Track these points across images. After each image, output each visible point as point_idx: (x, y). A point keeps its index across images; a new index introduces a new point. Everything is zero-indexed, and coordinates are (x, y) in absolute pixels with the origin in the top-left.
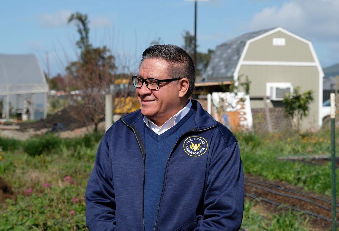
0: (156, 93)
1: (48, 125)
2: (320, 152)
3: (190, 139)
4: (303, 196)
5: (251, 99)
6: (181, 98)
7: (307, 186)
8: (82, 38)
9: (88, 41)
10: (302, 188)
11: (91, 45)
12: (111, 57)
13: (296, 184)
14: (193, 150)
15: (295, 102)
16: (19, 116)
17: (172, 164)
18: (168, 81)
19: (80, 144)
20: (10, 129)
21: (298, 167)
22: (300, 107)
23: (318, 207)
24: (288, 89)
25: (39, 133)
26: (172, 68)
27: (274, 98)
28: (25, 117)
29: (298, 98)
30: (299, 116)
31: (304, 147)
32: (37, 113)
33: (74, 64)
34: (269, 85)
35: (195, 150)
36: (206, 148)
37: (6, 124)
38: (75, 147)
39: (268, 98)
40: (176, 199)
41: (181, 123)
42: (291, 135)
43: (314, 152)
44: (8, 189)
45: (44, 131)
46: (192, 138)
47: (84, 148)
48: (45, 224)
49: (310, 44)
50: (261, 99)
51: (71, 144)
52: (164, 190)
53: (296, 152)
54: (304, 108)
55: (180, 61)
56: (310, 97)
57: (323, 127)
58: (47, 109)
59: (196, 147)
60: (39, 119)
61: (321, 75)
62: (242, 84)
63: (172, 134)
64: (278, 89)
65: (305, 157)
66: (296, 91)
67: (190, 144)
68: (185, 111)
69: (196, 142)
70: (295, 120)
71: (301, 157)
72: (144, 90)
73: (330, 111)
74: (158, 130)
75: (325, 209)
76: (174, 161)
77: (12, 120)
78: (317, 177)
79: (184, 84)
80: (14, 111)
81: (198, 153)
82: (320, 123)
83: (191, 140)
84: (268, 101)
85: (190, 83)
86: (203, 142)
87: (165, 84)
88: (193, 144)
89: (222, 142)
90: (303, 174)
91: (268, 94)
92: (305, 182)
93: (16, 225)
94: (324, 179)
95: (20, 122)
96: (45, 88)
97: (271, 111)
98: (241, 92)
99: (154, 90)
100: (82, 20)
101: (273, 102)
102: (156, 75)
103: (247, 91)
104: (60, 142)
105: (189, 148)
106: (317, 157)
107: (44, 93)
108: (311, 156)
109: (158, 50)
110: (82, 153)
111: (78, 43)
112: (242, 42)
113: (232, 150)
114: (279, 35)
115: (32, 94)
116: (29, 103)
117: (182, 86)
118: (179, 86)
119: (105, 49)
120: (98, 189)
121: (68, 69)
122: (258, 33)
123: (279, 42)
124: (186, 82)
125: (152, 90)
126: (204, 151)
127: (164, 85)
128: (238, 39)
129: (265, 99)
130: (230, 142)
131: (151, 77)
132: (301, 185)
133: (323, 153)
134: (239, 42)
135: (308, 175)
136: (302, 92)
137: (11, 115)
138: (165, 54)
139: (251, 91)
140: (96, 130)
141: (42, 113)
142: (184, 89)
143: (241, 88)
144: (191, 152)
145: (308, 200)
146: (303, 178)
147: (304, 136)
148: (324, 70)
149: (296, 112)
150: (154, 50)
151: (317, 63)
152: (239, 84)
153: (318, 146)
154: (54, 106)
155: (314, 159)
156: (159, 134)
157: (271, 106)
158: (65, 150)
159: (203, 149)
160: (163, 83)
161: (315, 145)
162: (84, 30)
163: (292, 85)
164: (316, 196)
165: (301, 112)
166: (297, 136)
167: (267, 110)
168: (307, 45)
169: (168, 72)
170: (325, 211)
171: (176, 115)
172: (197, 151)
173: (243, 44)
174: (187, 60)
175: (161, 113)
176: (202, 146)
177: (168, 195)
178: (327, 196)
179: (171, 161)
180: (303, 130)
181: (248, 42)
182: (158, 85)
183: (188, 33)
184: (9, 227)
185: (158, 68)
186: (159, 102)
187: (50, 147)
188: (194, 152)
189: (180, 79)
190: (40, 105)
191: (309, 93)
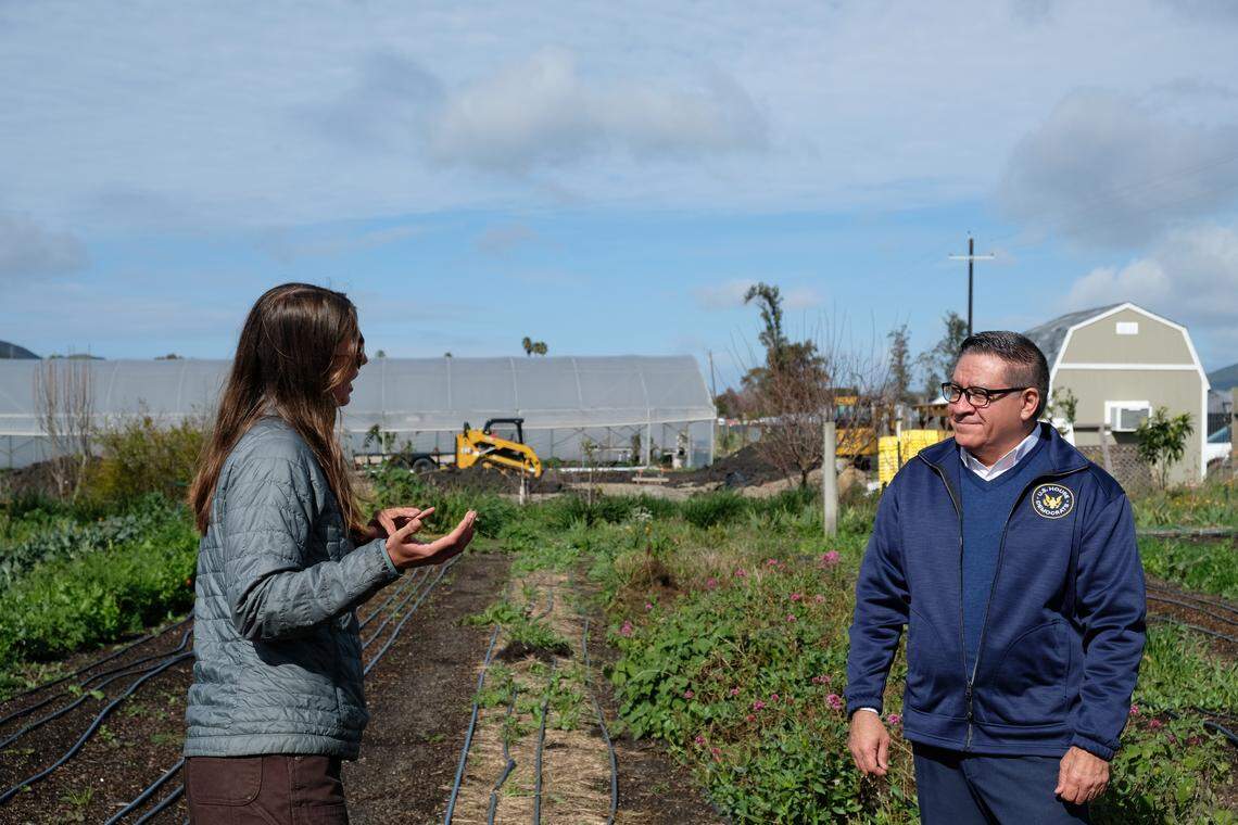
0: (982, 411)
1: (718, 476)
2: (1206, 523)
3: (1042, 489)
4: (1183, 598)
5: (1076, 429)
6: (1024, 421)
7: (1188, 583)
8: (770, 328)
9: (779, 333)
10: (1180, 585)
11: (785, 339)
12: (818, 360)
13: (1167, 579)
14: (1048, 508)
15: (1157, 436)
16: (667, 460)
17: (1013, 528)
18: (1005, 393)
19: (780, 507)
20: (653, 483)
21: (1170, 548)
22: (1167, 443)
23: (1211, 618)
24: (1145, 411)
25: (703, 489)
26: (1012, 371)
27: (1119, 428)
28: (676, 463)
29: (1163, 427)
30: (1166, 459)
31: (1176, 514)
32: (697, 455)
33: (756, 372)
34: (1109, 405)
35: (1052, 507)
36: (1070, 504)
37: (646, 474)
38: (770, 511)
39: (1107, 428)
40: (1020, 587)
41: (1026, 461)
42: (1151, 492)
43: (1195, 523)
44: (671, 580)
45: (712, 485)
46: (1046, 487)
47: (786, 514)
48: (745, 638)
49: (1184, 332)
50: (1095, 429)
51: (764, 508)
52: (998, 572)
53: (1162, 523)
54: (1175, 446)
55: (1026, 359)
56: (1185, 425)
57: (1208, 479)
58: (713, 450)
59: (1053, 503)
60: (701, 465)
61: (1206, 386)
62: (1061, 404)
63: (1010, 479)
64: (1124, 411)
65: (1179, 531)
66: (1159, 415)
67: (1043, 497)
68: (1031, 441)
69: (1054, 495)
70: (1158, 466)
71: (1172, 532)
72: (962, 406)
73: (1222, 450)
74: (986, 474)
75: (1224, 621)
76: (1016, 524)
77: (656, 468)
78: (1207, 564)
79: (1031, 397)
80: (658, 452)
81: (1057, 512)
82: (1204, 471)
83: (1044, 490)
84: (1108, 433)
85: (1041, 395)
86: (1065, 493)
87: (1000, 397)
88: (1047, 497)
89: (1101, 495)
90: (1180, 560)
91: (1107, 421)
92: (1184, 575)
93: (696, 637)
94: (1219, 568)
95: (669, 470)
96: (711, 414)
97: (1112, 450)
98: (1059, 417)
99: (981, 407)
100: (769, 296)
101: (1115, 434)
102: (983, 381)
103: (1071, 415)
104: (744, 504)
105: (1042, 504)
106: (1201, 531)
107: (709, 421)
108: (1193, 530)
109: (988, 340)
110: (783, 522)
111: (762, 337)
112: (1059, 330)
113: (1119, 508)
114: (1128, 316)
115: (690, 422)
116: (685, 439)
117: (1027, 400)
118: (1022, 402)
119: (809, 347)
120: (873, 573)
121: (745, 380)
122: (1088, 314)
123: (1127, 328)
124: (1035, 394)
125: (976, 408)
126: (1068, 509)
127: (997, 399)
128: (1052, 323)
129: (1101, 430)
130: (1114, 496)
131: (975, 384)
132: (1177, 579)
133: (1212, 524)
134: (1054, 330)
135: (1188, 563)
136: (1171, 416)
137: (654, 460)
138: (1001, 347)
139: (1077, 416)
140: (804, 482)
141: (706, 456)
142: (1030, 406)
143: (1059, 410)
144: (1045, 511)
145: (1192, 606)
146: (1181, 567)
147: (1174, 495)
148: (1210, 377)
149: (1160, 453)
150: (981, 341)
151: (1197, 366)
152: (1056, 404)
153: (1202, 511)
154: (725, 444)
155: (1196, 535)
156: (988, 479)
157: (1112, 441)
158: (753, 517)
159: (1067, 505)
160: (996, 396)
161: (1196, 509)
162: (773, 315)
163: (1151, 405)
164: (1206, 599)
165: (1170, 451)
166: (1162, 495)
167: (1106, 448)
168: (1180, 332)
169: (1004, 376)
170: (1224, 624)
171: (1018, 448)
172: (1055, 510)
173: (1062, 332)
174: (1037, 358)
175: (989, 445)
176: (1063, 501)
177: (1007, 580)
178: (1226, 598)
179: (1011, 524)
180: (1172, 485)
181: (1071, 330)
182: (988, 399)
183: (954, 317)
184: (685, 641)
185: (987, 370)
186: (987, 426)
187: (728, 511)
188: (1051, 510)
189: (1025, 389)
190: (705, 443)
191: (1184, 419)
